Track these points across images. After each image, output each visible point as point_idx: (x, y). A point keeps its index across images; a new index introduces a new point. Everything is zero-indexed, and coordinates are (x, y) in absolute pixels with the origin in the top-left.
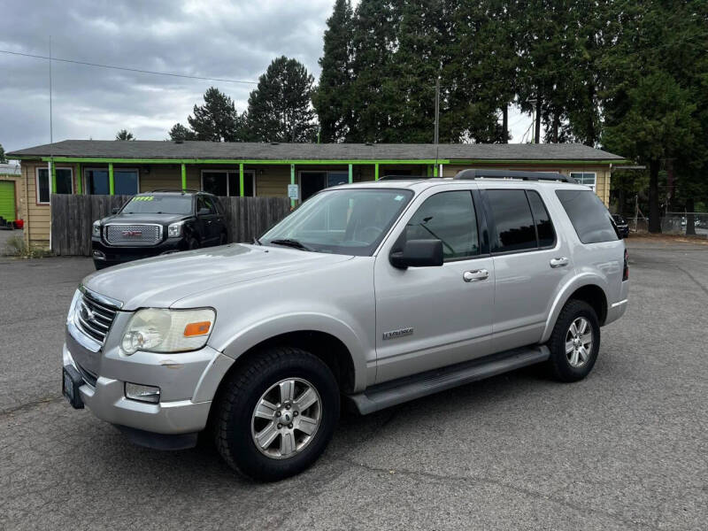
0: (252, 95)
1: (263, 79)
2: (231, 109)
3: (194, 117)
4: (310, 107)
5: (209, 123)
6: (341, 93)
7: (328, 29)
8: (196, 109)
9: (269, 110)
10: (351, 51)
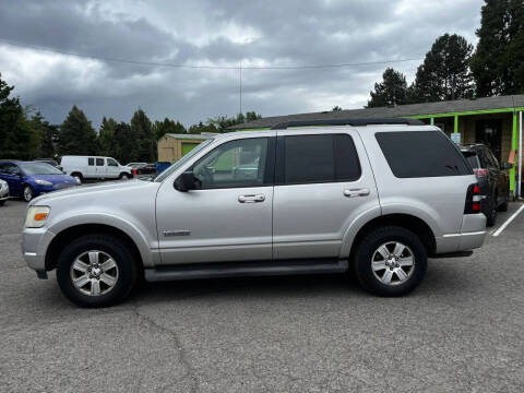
0: (420, 69)
1: (428, 55)
2: (403, 82)
3: (374, 92)
4: (469, 71)
5: (385, 94)
6: (496, 55)
7: (485, 4)
8: (377, 86)
9: (434, 79)
10: (507, 20)
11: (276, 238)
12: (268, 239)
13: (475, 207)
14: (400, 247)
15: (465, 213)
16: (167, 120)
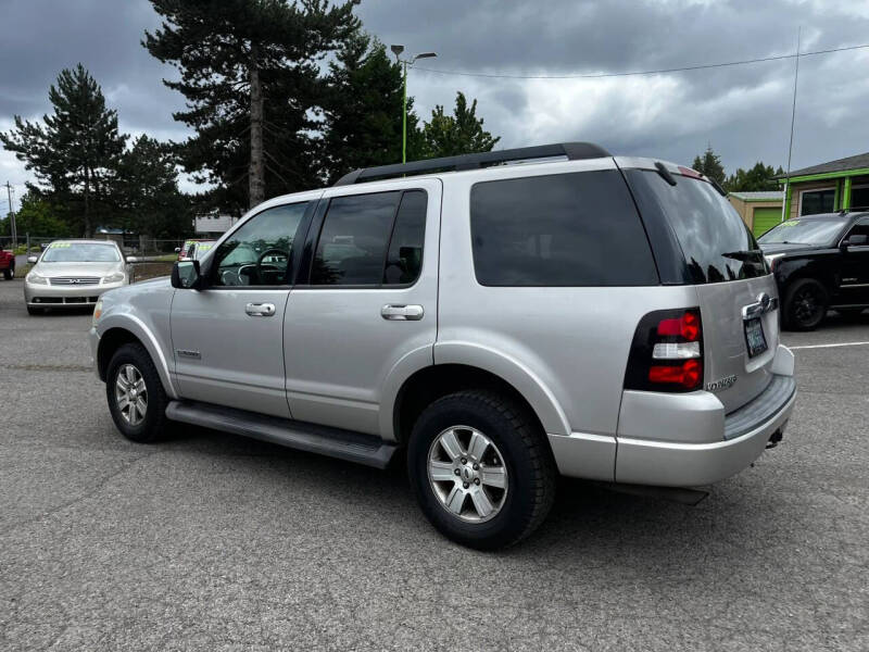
11: (293, 383)
12: (279, 381)
13: (655, 374)
14: (481, 441)
15: (628, 385)
16: (759, 167)
